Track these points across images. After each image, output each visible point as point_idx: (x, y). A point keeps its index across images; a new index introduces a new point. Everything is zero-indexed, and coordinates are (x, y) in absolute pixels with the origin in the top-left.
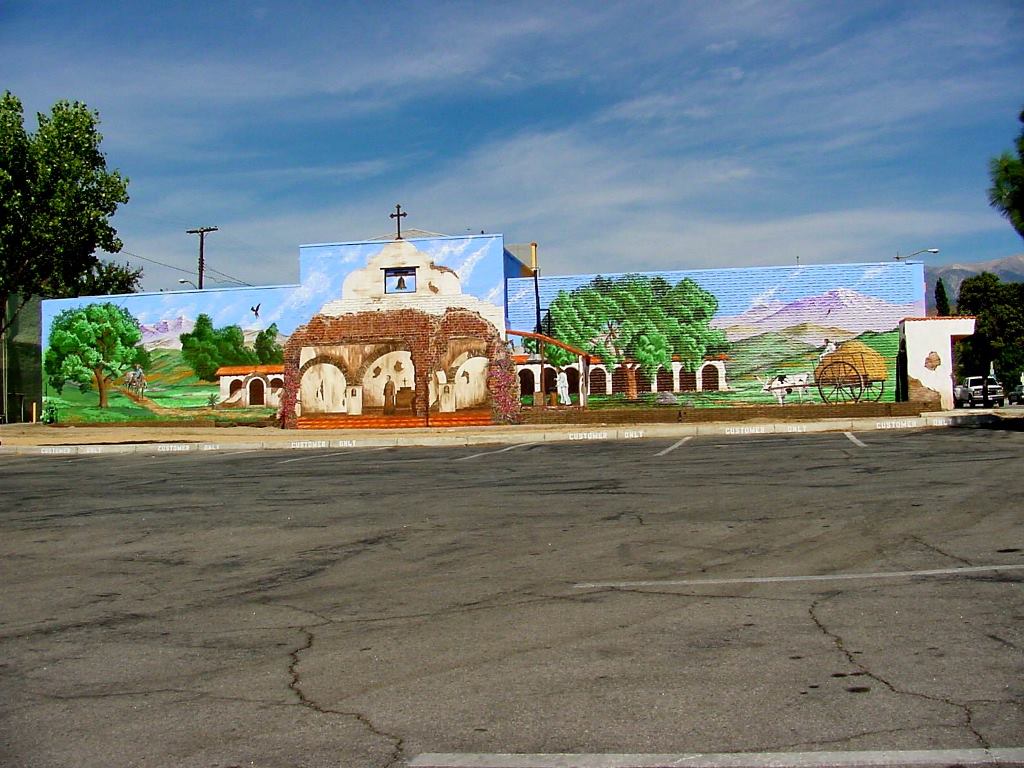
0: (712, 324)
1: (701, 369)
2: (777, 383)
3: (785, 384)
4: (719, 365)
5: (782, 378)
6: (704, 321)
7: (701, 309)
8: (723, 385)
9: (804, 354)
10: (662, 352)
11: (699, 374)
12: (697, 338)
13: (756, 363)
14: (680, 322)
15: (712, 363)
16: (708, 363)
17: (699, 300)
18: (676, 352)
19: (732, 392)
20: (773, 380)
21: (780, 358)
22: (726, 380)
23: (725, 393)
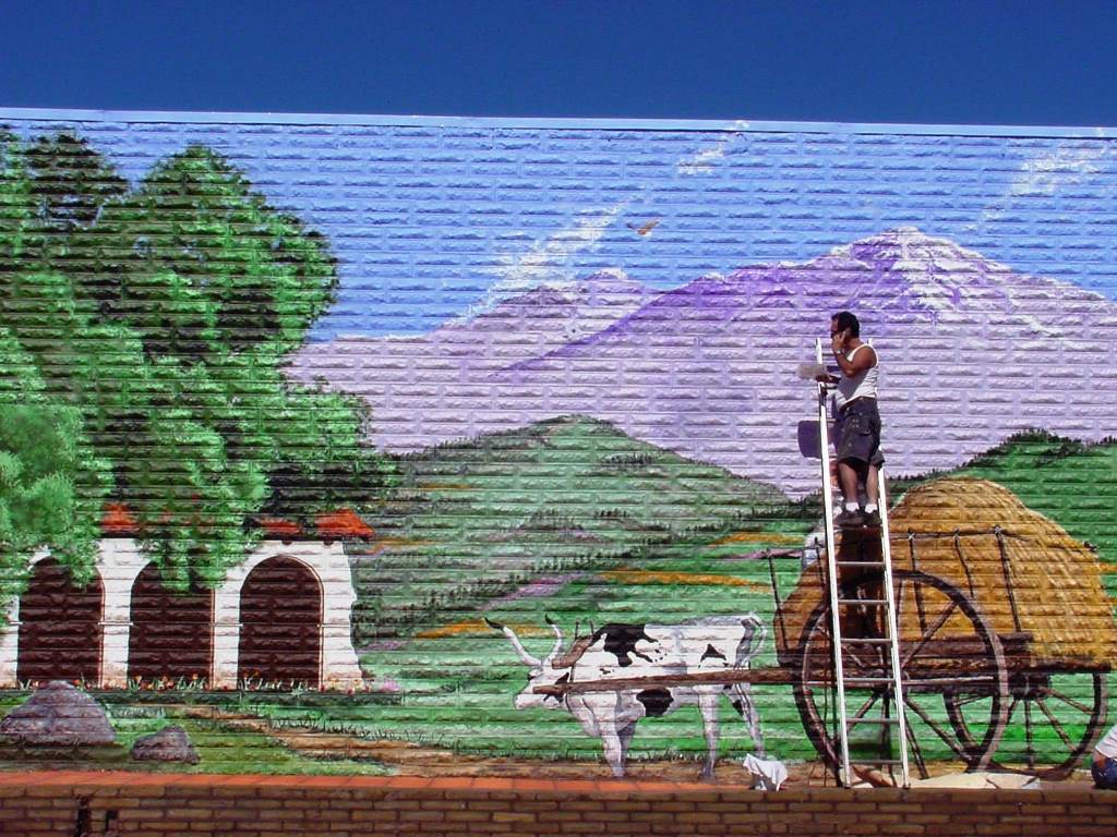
0: (304, 366)
1: (238, 577)
2: (596, 662)
3: (640, 669)
4: (328, 563)
5: (622, 640)
6: (267, 353)
7: (259, 295)
8: (338, 658)
9: (731, 529)
10: (57, 486)
11: (226, 603)
12: (228, 429)
13: (505, 560)
14: (151, 349)
15: (295, 550)
16: (274, 549)
17: (251, 251)
18: (125, 492)
19: (384, 698)
20: (581, 646)
21: (619, 541)
22: (357, 638)
23: (349, 702)
